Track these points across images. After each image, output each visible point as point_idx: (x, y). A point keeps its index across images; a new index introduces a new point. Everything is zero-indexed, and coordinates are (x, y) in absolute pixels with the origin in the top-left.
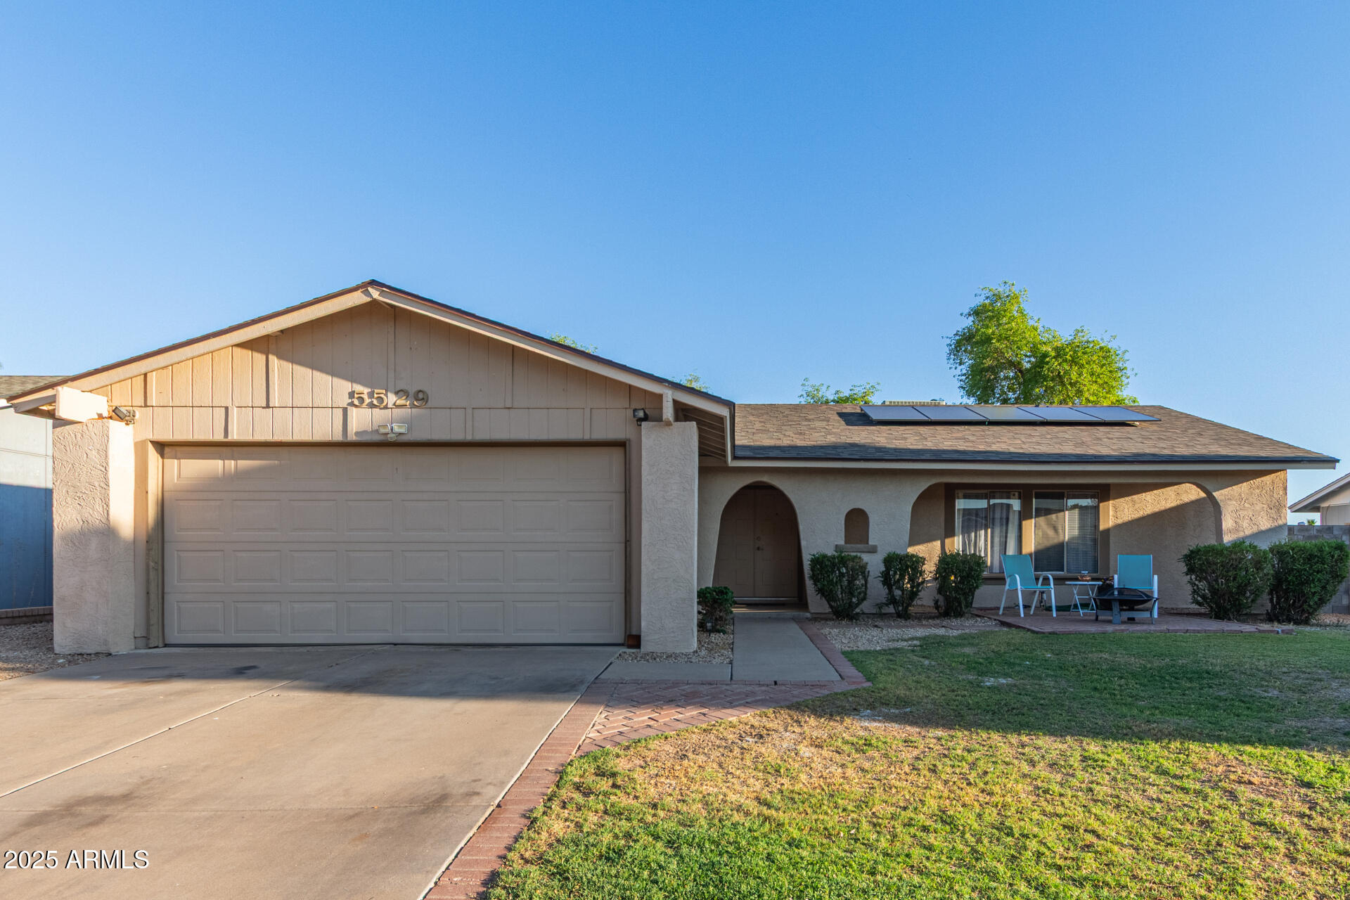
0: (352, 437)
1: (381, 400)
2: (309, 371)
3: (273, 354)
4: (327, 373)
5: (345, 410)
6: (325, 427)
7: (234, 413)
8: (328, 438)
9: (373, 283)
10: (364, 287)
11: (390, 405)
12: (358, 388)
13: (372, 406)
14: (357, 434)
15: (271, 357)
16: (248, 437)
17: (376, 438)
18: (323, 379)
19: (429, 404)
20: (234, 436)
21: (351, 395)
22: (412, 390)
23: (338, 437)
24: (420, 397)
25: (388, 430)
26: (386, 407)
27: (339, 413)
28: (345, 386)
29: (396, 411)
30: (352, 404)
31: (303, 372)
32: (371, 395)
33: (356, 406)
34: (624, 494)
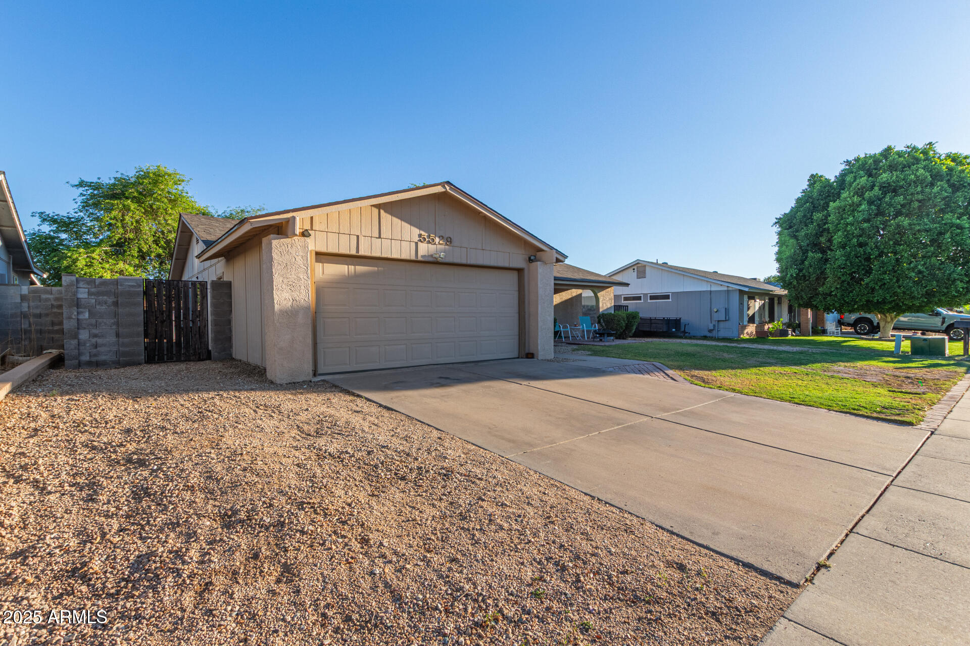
0: (420, 258)
1: (433, 240)
2: (400, 221)
3: (383, 209)
4: (409, 223)
5: (416, 244)
6: (406, 252)
7: (362, 239)
8: (408, 258)
9: (448, 183)
10: (442, 184)
11: (437, 243)
12: (423, 233)
13: (429, 242)
14: (422, 256)
15: (382, 211)
16: (368, 254)
17: (431, 259)
18: (407, 226)
19: (452, 244)
20: (362, 252)
21: (420, 235)
22: (445, 237)
23: (413, 258)
24: (449, 241)
25: (438, 256)
26: (435, 244)
27: (413, 245)
28: (416, 231)
29: (439, 246)
30: (420, 241)
31: (396, 221)
32: (429, 236)
33: (422, 242)
34: (518, 292)
